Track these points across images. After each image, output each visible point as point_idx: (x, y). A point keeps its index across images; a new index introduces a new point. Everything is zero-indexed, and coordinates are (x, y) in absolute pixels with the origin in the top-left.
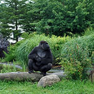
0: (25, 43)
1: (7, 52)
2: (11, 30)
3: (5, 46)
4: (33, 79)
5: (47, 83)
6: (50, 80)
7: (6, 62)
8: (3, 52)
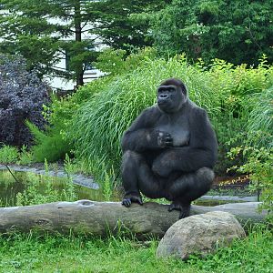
0: (111, 92)
1: (40, 123)
2: (56, 39)
3: (35, 101)
4: (140, 228)
5: (192, 242)
6: (205, 232)
7: (38, 164)
8: (25, 126)
